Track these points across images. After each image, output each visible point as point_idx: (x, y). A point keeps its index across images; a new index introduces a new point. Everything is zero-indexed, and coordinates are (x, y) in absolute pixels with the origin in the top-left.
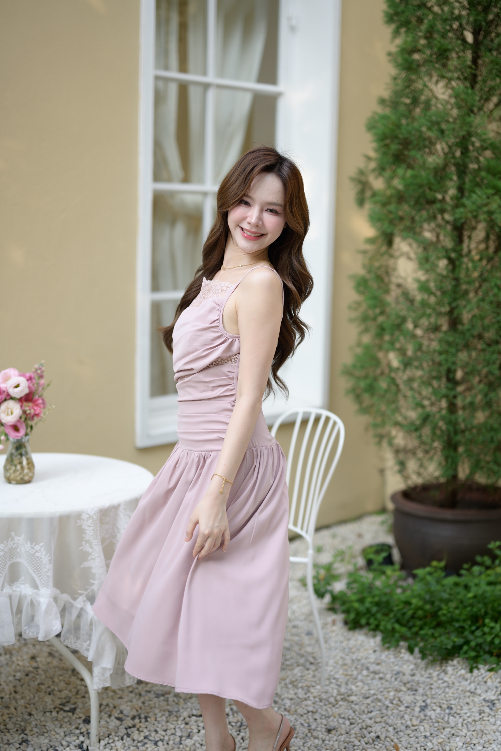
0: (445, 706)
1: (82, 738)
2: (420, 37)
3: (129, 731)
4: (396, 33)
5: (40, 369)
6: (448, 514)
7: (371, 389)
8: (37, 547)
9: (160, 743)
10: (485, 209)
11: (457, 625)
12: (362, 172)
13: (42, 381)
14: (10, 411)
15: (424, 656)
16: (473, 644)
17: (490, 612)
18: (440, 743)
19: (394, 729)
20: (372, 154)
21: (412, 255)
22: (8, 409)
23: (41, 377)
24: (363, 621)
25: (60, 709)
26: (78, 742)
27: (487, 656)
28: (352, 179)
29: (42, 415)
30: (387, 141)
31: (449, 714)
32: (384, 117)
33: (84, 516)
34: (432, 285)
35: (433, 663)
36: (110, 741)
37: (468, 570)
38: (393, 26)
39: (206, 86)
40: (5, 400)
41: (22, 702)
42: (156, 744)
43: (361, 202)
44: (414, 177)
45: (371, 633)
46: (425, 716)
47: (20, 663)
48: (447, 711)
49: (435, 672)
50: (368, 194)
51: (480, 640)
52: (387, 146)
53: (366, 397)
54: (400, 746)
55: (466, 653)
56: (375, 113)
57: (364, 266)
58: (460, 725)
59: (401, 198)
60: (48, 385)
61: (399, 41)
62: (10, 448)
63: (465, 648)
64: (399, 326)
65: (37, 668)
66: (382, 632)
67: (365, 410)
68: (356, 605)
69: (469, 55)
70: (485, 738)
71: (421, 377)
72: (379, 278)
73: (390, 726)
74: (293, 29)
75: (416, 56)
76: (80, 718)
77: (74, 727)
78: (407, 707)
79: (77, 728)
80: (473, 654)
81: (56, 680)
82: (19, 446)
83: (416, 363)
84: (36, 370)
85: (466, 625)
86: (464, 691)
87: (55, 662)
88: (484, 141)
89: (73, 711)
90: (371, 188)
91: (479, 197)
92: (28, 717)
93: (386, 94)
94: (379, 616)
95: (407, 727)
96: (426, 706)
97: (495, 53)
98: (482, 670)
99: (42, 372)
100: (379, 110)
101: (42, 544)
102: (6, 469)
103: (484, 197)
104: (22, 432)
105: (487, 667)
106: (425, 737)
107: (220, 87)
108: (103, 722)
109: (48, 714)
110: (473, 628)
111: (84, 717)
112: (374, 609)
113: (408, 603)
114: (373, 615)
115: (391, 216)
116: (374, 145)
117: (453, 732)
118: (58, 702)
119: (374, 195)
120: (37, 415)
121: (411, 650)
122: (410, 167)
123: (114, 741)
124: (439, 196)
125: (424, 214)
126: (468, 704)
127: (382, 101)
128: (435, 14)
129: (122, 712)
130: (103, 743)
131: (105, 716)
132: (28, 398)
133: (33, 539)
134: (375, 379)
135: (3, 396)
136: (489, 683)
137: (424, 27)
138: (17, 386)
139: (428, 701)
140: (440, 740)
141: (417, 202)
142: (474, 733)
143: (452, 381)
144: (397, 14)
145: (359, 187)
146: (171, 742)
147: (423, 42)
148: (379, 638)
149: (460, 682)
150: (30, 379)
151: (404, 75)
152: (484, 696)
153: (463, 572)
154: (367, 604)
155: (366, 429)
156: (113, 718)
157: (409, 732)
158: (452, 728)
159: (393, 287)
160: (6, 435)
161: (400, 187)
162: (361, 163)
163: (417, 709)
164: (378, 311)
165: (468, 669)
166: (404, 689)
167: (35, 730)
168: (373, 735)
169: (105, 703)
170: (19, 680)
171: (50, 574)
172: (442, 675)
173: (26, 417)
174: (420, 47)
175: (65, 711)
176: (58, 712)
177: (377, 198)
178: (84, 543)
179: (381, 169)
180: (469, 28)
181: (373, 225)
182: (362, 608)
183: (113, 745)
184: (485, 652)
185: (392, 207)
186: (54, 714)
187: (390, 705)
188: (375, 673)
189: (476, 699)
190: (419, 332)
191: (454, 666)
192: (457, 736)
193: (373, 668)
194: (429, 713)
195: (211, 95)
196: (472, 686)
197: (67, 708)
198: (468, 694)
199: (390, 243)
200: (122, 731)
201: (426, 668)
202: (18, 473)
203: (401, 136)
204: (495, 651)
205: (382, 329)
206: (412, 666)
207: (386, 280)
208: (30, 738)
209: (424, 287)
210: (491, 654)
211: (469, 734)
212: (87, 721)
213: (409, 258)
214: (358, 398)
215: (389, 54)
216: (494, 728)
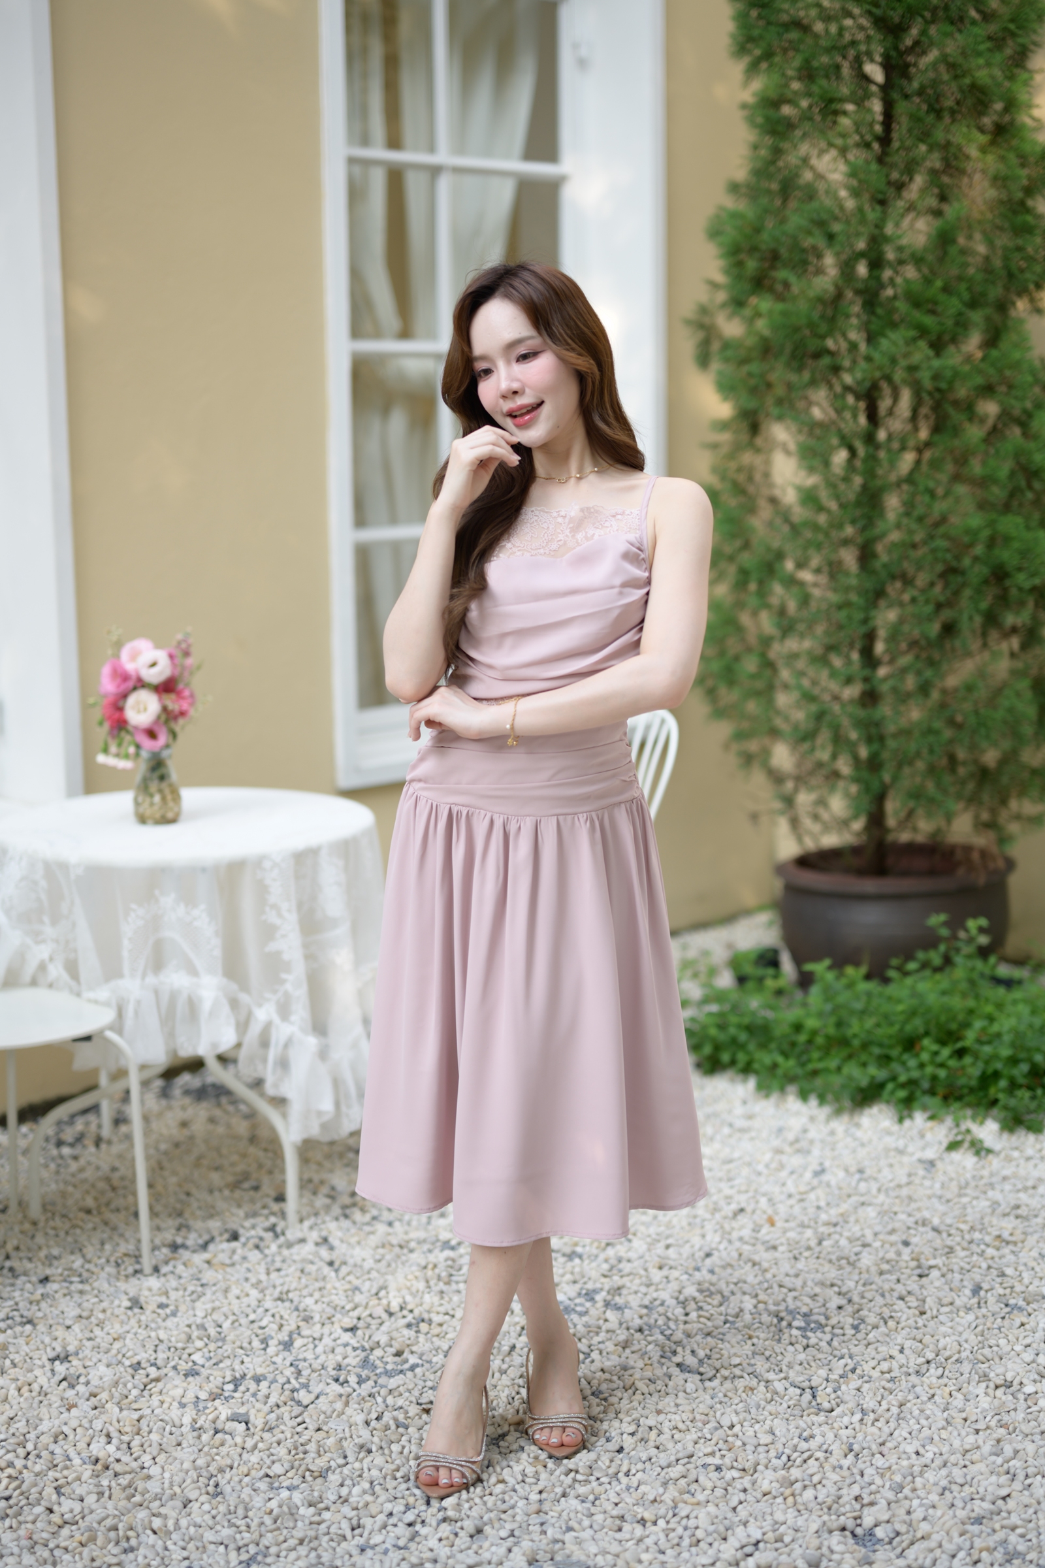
0: (853, 1169)
1: (273, 1220)
2: (792, 78)
3: (348, 1211)
4: (753, 69)
5: (185, 641)
6: (870, 885)
7: (729, 675)
8: (196, 912)
9: (397, 1224)
10: (903, 363)
11: (876, 1051)
12: (703, 310)
13: (189, 661)
14: (142, 707)
15: (822, 1099)
16: (903, 1078)
17: (934, 1030)
18: (842, 1215)
19: (770, 1200)
20: (720, 278)
21: (792, 446)
22: (138, 703)
23: (187, 654)
24: (725, 1057)
25: (235, 1186)
26: (267, 1224)
27: (928, 1100)
28: (688, 322)
29: (192, 712)
30: (742, 256)
31: (860, 1180)
32: (734, 215)
33: (267, 864)
34: (824, 495)
35: (838, 1112)
36: (319, 1221)
37: (899, 969)
38: (746, 60)
39: (435, 171)
40: (135, 689)
41: (173, 1180)
42: (390, 1224)
43: (703, 360)
44: (784, 314)
45: (740, 1077)
46: (821, 1182)
47: (165, 1131)
48: (857, 1176)
49: (840, 1125)
50: (716, 346)
51: (915, 1074)
52: (740, 264)
53: (723, 691)
54: (776, 1218)
55: (893, 1092)
56: (721, 208)
57: (715, 470)
58: (874, 1191)
59: (766, 350)
60: (199, 668)
61: (757, 85)
62: (142, 767)
63: (890, 1086)
64: (770, 567)
65: (191, 1138)
66: (756, 1072)
67: (720, 713)
68: (713, 1032)
69: (877, 106)
70: (914, 1205)
71: (809, 653)
72: (739, 490)
73: (764, 1195)
74: (582, 63)
75: (786, 110)
76: (267, 1196)
77: (259, 1205)
78: (792, 1173)
79: (264, 1207)
80: (902, 1094)
81: (224, 1151)
82: (157, 767)
83: (801, 627)
84: (179, 643)
85: (895, 1053)
86: (887, 1150)
87: (221, 1130)
88: (900, 249)
89: (256, 1188)
90: (720, 337)
91: (894, 343)
92: (183, 1197)
93: (741, 174)
94: (752, 1047)
95: (790, 1196)
96: (823, 1171)
97: (917, 100)
98: (919, 1118)
99: (189, 646)
100: (730, 203)
101: (203, 907)
102: (137, 804)
103: (901, 342)
104: (163, 739)
105: (926, 1115)
106: (818, 1208)
107: (458, 170)
108: (305, 1200)
109: (217, 1194)
110: (905, 1057)
111: (273, 1194)
112: (743, 1037)
113: (798, 1027)
114: (742, 1047)
115: (753, 382)
116: (721, 263)
117: (862, 1199)
118: (230, 1179)
119: (726, 345)
120: (183, 714)
121: (804, 1096)
122: (780, 298)
123: (324, 1222)
124: (830, 343)
125: (806, 376)
126: (891, 1166)
127: (734, 188)
128: (816, 36)
129: (333, 1188)
130: (307, 1224)
131: (308, 1194)
132: (167, 687)
133: (188, 899)
134: (737, 658)
135: (131, 684)
136: (929, 1136)
137: (797, 62)
138: (154, 665)
139: (827, 1164)
140: (841, 1210)
141: (793, 356)
142: (897, 1201)
143: (869, 659)
144: (750, 39)
145: (701, 335)
146: (414, 1223)
147: (796, 86)
148: (752, 1083)
149: (880, 1139)
150: (171, 657)
151: (768, 140)
152: (919, 1155)
153: (892, 973)
154: (732, 1031)
155: (726, 747)
156: (320, 1196)
157: (792, 1201)
158: (862, 1195)
159: (762, 503)
160: (138, 747)
161: (766, 332)
162: (702, 295)
163: (808, 1175)
164: (738, 543)
165: (896, 1119)
166: (788, 1149)
167: (198, 1213)
168: (734, 1207)
169: (306, 1176)
170: (166, 1153)
171: (218, 953)
172: (853, 1130)
173: (168, 717)
174: (790, 95)
175: (245, 1190)
176: (232, 1191)
177: (729, 353)
178: (267, 909)
179: (738, 303)
180: (878, 58)
181: (725, 399)
182: (722, 1037)
183: (322, 1226)
184: (925, 1092)
185: (754, 367)
186: (227, 1192)
187: (765, 1171)
188: (743, 1130)
189: (906, 1159)
190: (806, 576)
191: (871, 1116)
192: (870, 1205)
193: (740, 1123)
194: (825, 1177)
195: (444, 185)
196: (901, 1144)
197: (246, 1185)
198: (892, 1153)
199: (755, 428)
200: (336, 1210)
201: (828, 1120)
202: (156, 808)
203: (764, 247)
204: (941, 1091)
205: (744, 576)
206: (804, 1120)
207: (751, 489)
208: (191, 1222)
209: (809, 498)
210: (932, 1092)
211: (888, 1201)
212: (280, 1198)
213: (788, 452)
214: (711, 693)
215: (744, 106)
216: (929, 1192)
